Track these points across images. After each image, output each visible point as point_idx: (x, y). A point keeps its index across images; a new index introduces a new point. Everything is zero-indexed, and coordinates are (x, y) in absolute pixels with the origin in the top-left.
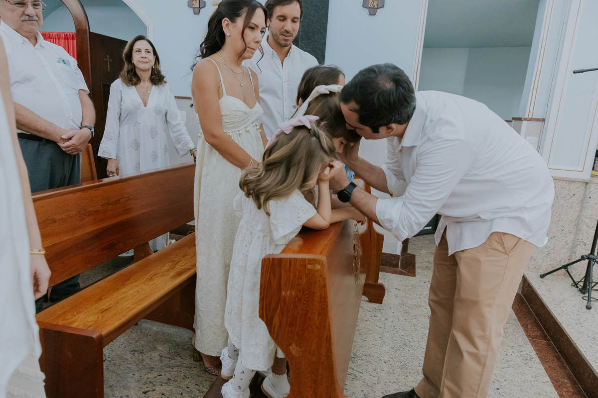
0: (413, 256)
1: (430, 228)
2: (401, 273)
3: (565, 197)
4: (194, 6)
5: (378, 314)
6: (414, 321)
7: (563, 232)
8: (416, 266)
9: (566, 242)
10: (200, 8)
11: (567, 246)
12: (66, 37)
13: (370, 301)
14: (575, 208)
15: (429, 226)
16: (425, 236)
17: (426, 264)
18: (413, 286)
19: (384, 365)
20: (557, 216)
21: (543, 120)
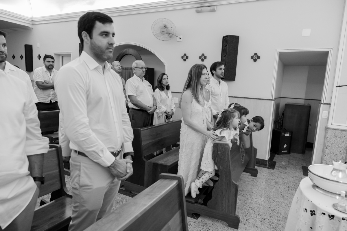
0: (275, 162)
1: (287, 151)
2: (268, 168)
3: (340, 137)
4: (184, 58)
5: (255, 180)
6: (269, 183)
7: (341, 153)
8: (276, 166)
9: (342, 157)
11: (343, 159)
13: (252, 176)
14: (345, 142)
15: (286, 150)
16: (284, 155)
17: (280, 166)
18: (272, 173)
19: (254, 194)
20: (337, 145)
21: (330, 104)
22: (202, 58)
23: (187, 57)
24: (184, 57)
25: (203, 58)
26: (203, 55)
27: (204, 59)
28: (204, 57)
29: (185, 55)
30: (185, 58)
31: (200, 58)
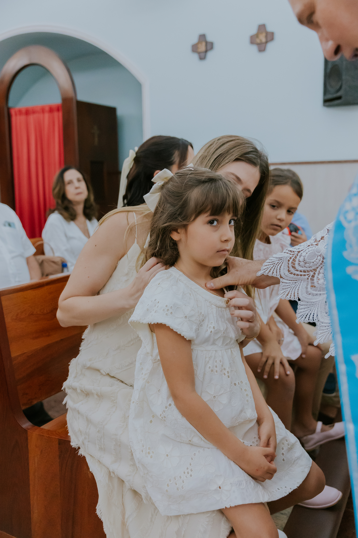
4: (200, 51)
10: (206, 51)
12: (51, 110)
22: (258, 41)
23: (210, 46)
24: (199, 45)
25: (262, 38)
26: (262, 28)
27: (266, 42)
28: (266, 37)
29: (202, 37)
30: (202, 48)
31: (253, 40)
